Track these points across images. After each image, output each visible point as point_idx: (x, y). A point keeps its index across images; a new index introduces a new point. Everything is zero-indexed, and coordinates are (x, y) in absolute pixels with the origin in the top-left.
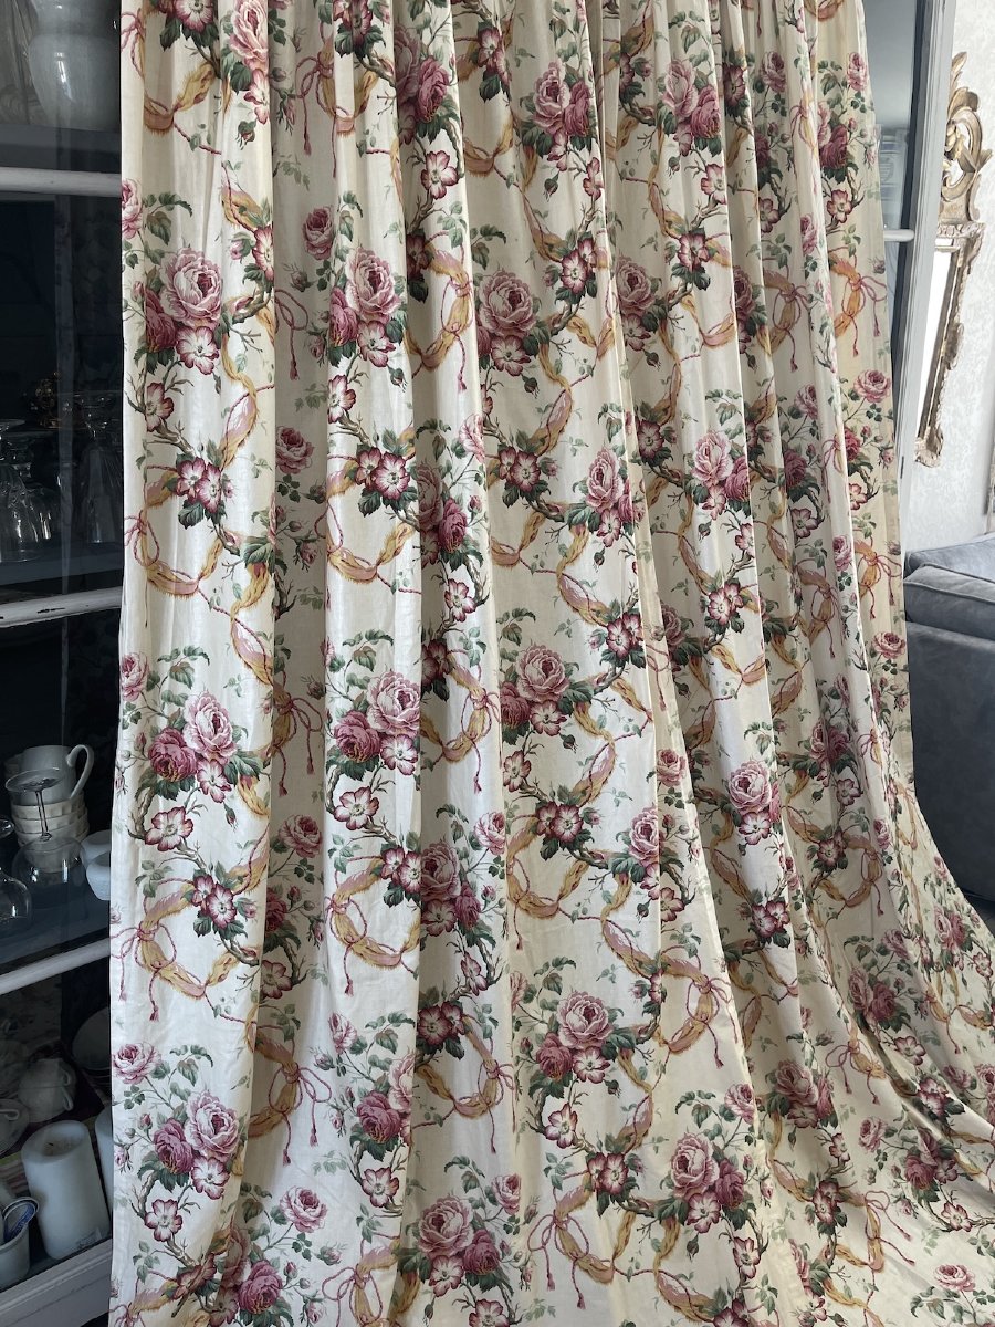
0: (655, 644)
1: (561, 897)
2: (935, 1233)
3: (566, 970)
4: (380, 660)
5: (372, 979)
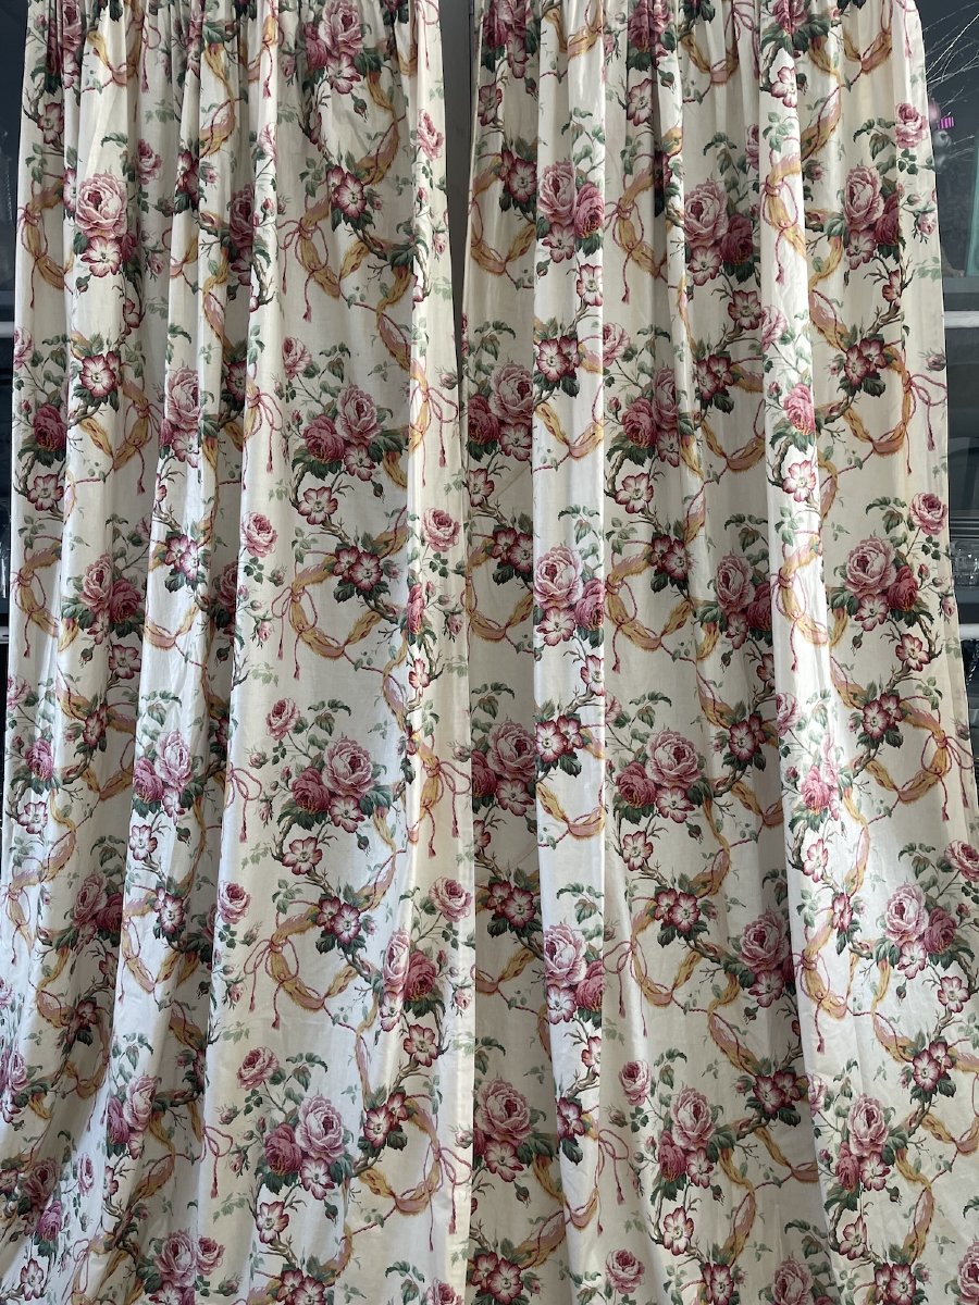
0: (457, 764)
1: (328, 995)
3: (316, 1070)
4: (171, 718)
5: (136, 997)
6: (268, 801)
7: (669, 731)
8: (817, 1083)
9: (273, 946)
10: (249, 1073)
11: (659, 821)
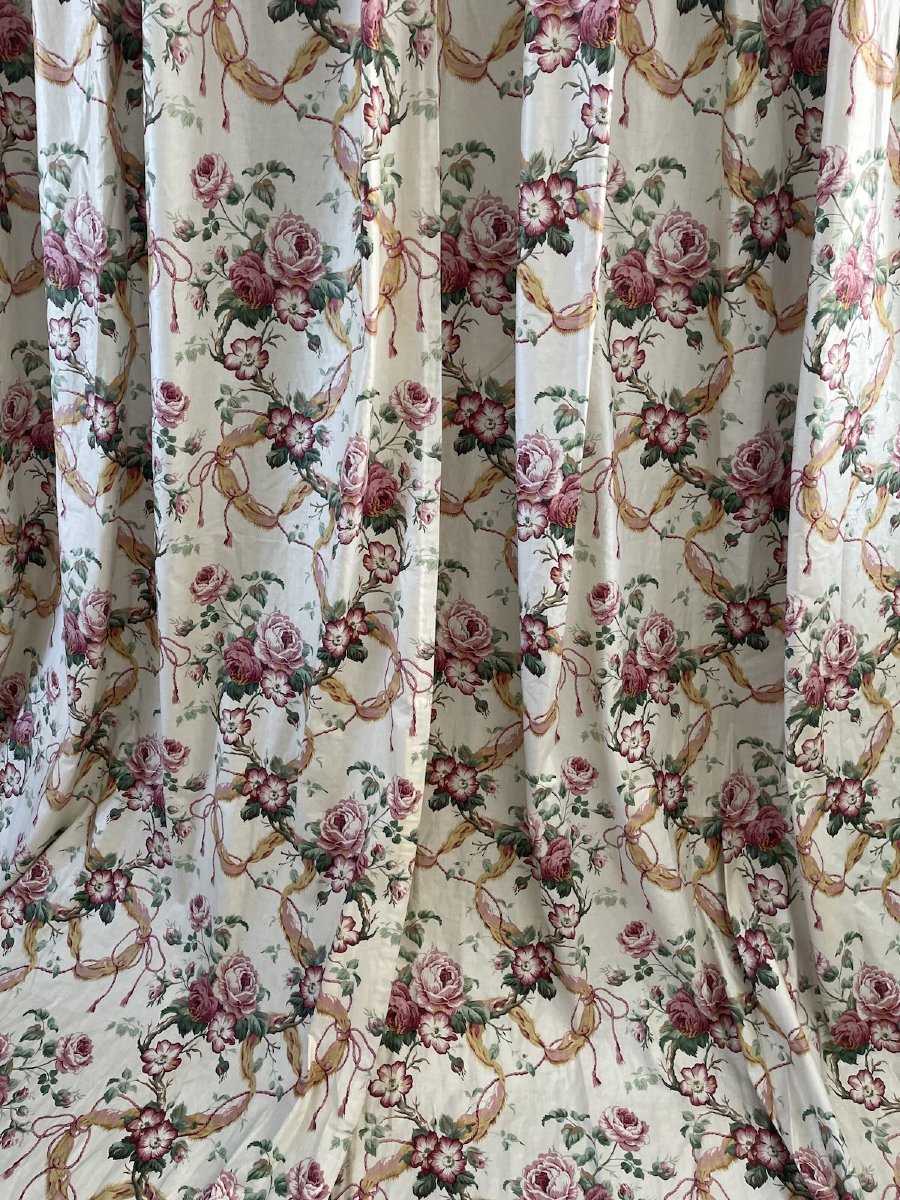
0: (424, 240)
1: (281, 512)
2: (654, 1079)
3: (272, 588)
4: (77, 179)
6: (202, 286)
7: (678, 211)
8: (797, 605)
9: (219, 459)
10: (203, 588)
11: (655, 325)
